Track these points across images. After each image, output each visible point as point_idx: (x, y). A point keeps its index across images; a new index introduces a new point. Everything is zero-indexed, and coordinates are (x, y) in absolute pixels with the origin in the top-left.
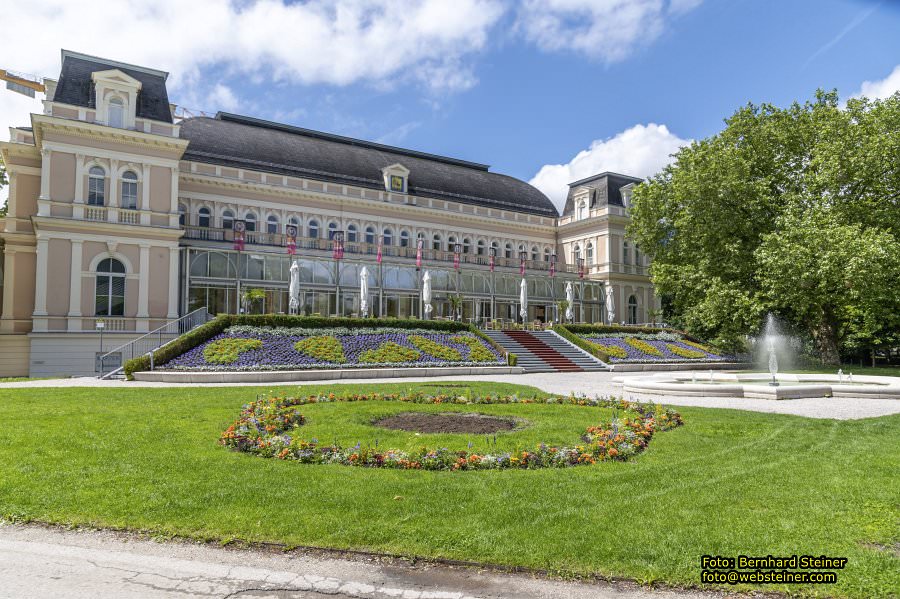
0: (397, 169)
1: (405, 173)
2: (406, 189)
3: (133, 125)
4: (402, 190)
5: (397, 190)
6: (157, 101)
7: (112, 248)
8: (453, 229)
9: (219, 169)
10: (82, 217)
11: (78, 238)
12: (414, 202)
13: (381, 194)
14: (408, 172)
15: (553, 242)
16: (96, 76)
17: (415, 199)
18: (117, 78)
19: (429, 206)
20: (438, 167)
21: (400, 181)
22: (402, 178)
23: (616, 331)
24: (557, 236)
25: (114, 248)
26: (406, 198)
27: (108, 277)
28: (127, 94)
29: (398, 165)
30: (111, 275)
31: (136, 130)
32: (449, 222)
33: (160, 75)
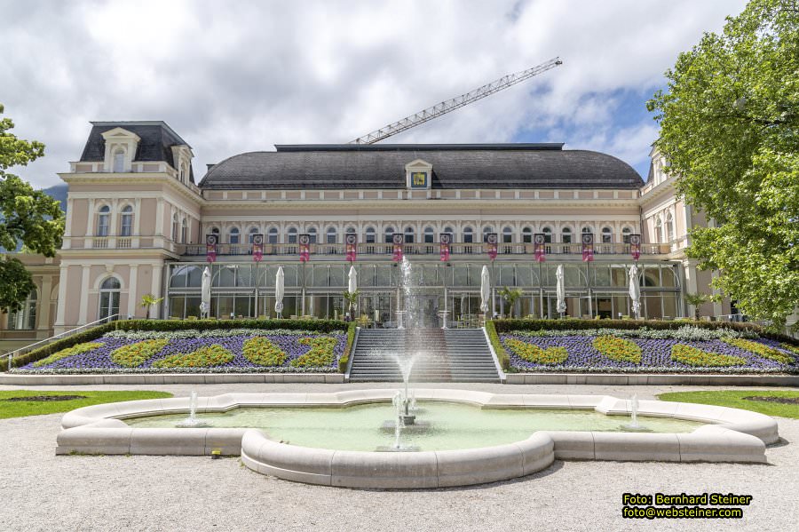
0: (419, 164)
1: (428, 168)
2: (429, 184)
3: (130, 168)
4: (425, 186)
5: (420, 186)
6: (153, 145)
7: (110, 269)
8: (486, 218)
9: (245, 194)
10: (90, 247)
11: (86, 263)
12: (438, 195)
13: (400, 193)
14: (430, 166)
15: (636, 218)
16: (105, 135)
17: (439, 193)
18: (120, 134)
19: (457, 197)
20: (480, 155)
21: (423, 177)
22: (425, 174)
23: (586, 326)
24: (641, 210)
25: (111, 269)
26: (429, 193)
27: (109, 293)
28: (126, 145)
29: (419, 161)
30: (111, 291)
31: (132, 172)
32: (481, 212)
33: (157, 124)
